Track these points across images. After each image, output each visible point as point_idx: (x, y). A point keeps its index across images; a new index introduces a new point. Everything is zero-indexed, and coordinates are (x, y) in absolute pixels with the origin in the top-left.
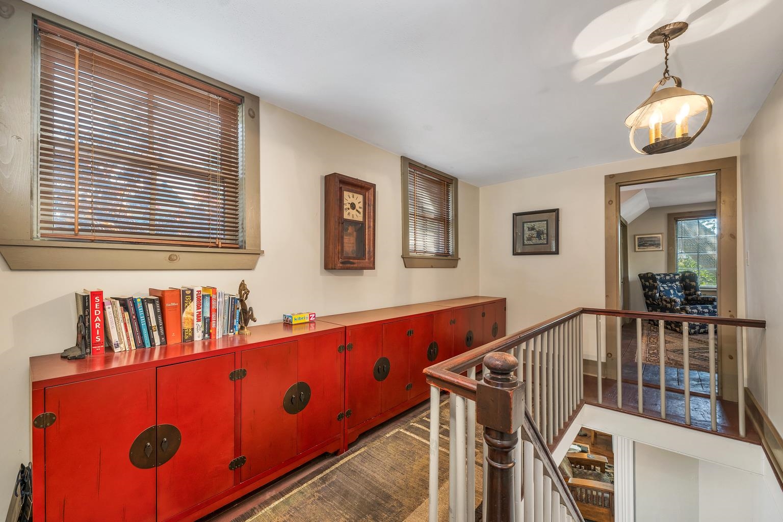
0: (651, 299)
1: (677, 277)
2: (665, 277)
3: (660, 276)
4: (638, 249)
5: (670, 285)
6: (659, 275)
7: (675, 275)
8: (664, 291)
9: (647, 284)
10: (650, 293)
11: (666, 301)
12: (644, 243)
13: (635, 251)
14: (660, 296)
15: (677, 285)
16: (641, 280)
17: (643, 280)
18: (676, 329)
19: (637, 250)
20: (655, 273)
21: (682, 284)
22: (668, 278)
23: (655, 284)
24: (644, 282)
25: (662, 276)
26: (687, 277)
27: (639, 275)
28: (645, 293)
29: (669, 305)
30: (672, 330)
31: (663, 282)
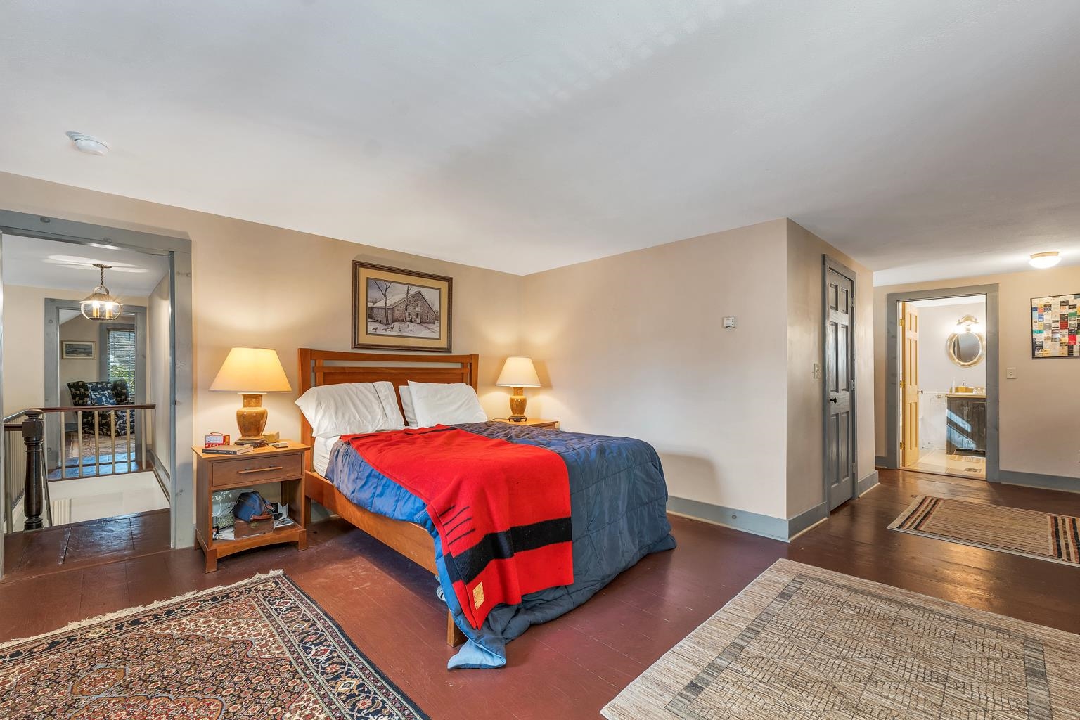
1: (109, 385)
2: (97, 385)
4: (67, 356)
5: (102, 393)
6: (91, 383)
7: (107, 383)
8: (95, 399)
9: (78, 392)
10: (81, 402)
12: (75, 351)
13: (63, 358)
14: (91, 404)
15: (109, 393)
16: (70, 390)
17: (73, 389)
19: (65, 357)
20: (86, 382)
21: (114, 392)
22: (100, 386)
23: (86, 392)
24: (74, 391)
25: (94, 384)
26: (118, 385)
27: (69, 384)
28: (75, 402)
31: (95, 390)
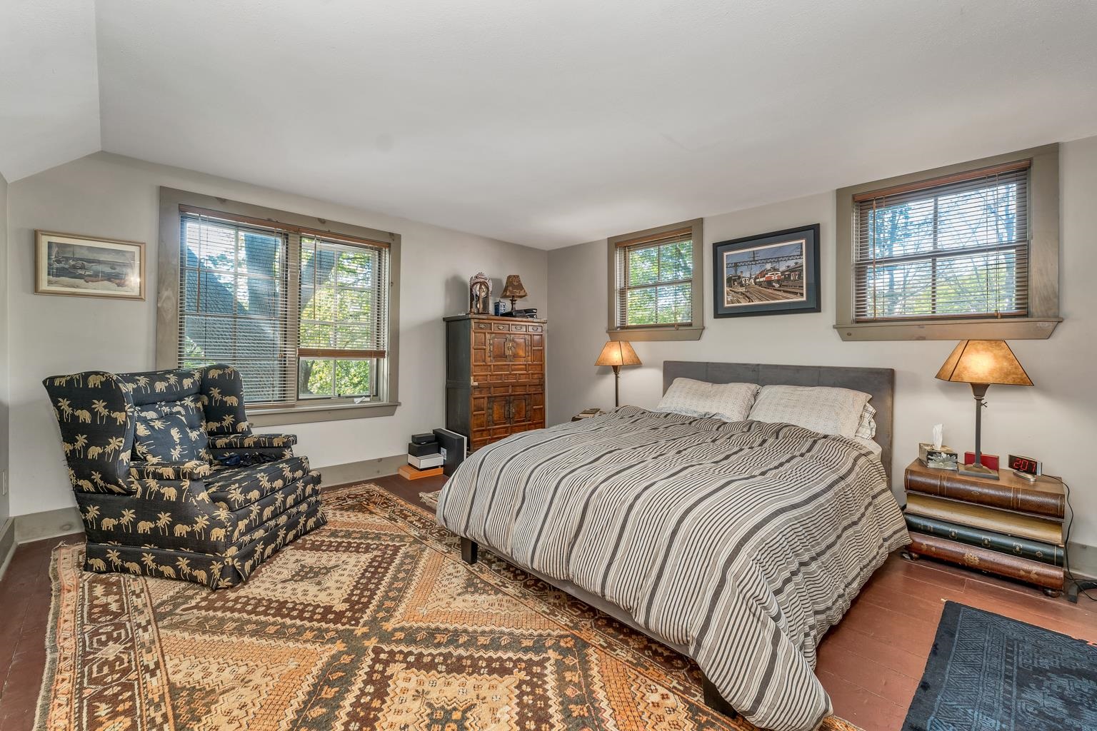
0: (97, 476)
1: (187, 383)
2: (152, 384)
3: (135, 381)
4: (50, 283)
5: (166, 409)
6: (131, 378)
7: (182, 375)
8: (148, 438)
9: (84, 416)
10: (94, 452)
11: (158, 477)
12: (74, 267)
13: (36, 290)
14: (134, 457)
15: (186, 408)
16: (55, 403)
17: (64, 404)
18: (196, 573)
19: (44, 286)
20: (114, 370)
21: (199, 405)
22: (160, 386)
23: (115, 415)
24: (69, 410)
25: (143, 381)
26: (214, 383)
27: (49, 384)
28: (73, 451)
29: (170, 493)
30: (178, 578)
31: (144, 402)
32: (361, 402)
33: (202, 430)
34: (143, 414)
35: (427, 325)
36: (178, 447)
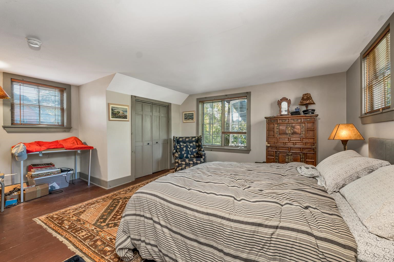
1: (194, 139)
8: (179, 149)
12: (187, 117)
14: (176, 152)
19: (184, 121)
32: (240, 148)
33: (197, 149)
34: (184, 145)
35: (260, 123)
36: (184, 151)
